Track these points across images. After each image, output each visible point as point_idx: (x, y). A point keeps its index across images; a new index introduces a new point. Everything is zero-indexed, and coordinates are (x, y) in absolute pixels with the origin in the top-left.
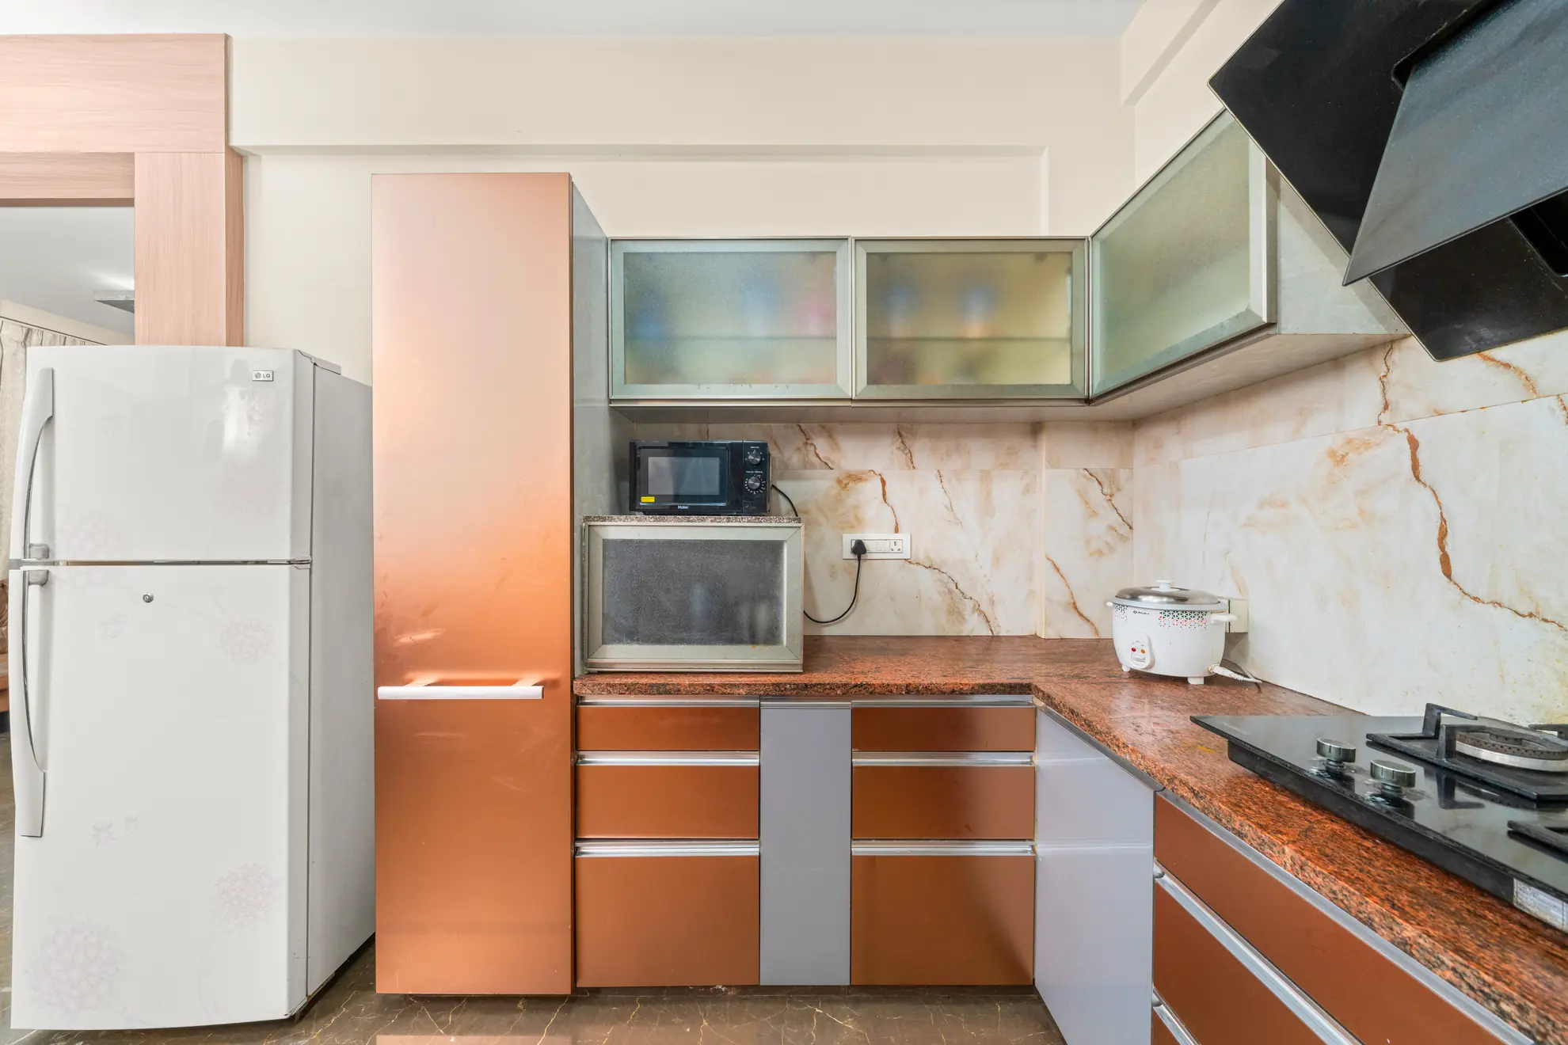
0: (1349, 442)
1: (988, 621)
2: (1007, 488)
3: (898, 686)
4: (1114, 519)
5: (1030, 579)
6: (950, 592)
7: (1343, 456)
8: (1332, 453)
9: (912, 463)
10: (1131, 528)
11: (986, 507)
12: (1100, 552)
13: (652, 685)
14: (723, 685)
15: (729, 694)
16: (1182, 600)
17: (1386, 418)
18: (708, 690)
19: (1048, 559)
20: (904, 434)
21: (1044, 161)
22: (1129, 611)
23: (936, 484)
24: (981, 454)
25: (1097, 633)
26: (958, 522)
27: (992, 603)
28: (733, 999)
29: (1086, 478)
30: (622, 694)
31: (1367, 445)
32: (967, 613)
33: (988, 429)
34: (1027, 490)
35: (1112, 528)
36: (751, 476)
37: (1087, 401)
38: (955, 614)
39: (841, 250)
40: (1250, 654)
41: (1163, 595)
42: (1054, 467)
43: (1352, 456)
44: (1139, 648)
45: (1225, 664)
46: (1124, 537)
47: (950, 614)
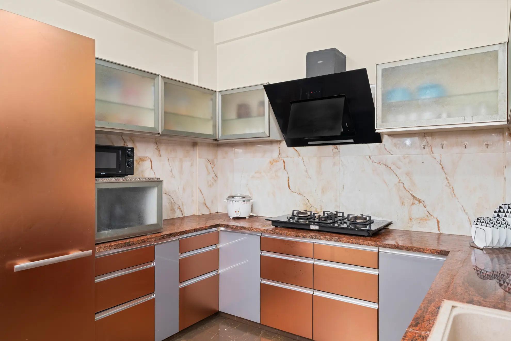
0: (274, 160)
1: (182, 212)
2: (187, 164)
3: (192, 230)
4: (213, 175)
5: (193, 196)
6: (171, 202)
7: (272, 163)
8: (270, 162)
9: (160, 154)
10: (217, 178)
11: (181, 172)
12: (210, 186)
13: (125, 243)
15: (149, 241)
16: (244, 197)
17: (280, 156)
18: (143, 241)
19: (199, 188)
20: (157, 143)
21: (196, 53)
22: (234, 202)
23: (167, 163)
24: (180, 153)
25: (210, 212)
26: (174, 177)
27: (183, 205)
29: (207, 161)
30: (115, 249)
31: (277, 161)
32: (176, 210)
33: (182, 144)
34: (192, 165)
35: (213, 178)
36: (128, 161)
37: (216, 140)
38: (173, 210)
39: (156, 79)
40: (255, 209)
41: (239, 197)
42: (200, 158)
43: (274, 163)
44: (237, 211)
45: (252, 212)
46: (216, 181)
47: (171, 210)
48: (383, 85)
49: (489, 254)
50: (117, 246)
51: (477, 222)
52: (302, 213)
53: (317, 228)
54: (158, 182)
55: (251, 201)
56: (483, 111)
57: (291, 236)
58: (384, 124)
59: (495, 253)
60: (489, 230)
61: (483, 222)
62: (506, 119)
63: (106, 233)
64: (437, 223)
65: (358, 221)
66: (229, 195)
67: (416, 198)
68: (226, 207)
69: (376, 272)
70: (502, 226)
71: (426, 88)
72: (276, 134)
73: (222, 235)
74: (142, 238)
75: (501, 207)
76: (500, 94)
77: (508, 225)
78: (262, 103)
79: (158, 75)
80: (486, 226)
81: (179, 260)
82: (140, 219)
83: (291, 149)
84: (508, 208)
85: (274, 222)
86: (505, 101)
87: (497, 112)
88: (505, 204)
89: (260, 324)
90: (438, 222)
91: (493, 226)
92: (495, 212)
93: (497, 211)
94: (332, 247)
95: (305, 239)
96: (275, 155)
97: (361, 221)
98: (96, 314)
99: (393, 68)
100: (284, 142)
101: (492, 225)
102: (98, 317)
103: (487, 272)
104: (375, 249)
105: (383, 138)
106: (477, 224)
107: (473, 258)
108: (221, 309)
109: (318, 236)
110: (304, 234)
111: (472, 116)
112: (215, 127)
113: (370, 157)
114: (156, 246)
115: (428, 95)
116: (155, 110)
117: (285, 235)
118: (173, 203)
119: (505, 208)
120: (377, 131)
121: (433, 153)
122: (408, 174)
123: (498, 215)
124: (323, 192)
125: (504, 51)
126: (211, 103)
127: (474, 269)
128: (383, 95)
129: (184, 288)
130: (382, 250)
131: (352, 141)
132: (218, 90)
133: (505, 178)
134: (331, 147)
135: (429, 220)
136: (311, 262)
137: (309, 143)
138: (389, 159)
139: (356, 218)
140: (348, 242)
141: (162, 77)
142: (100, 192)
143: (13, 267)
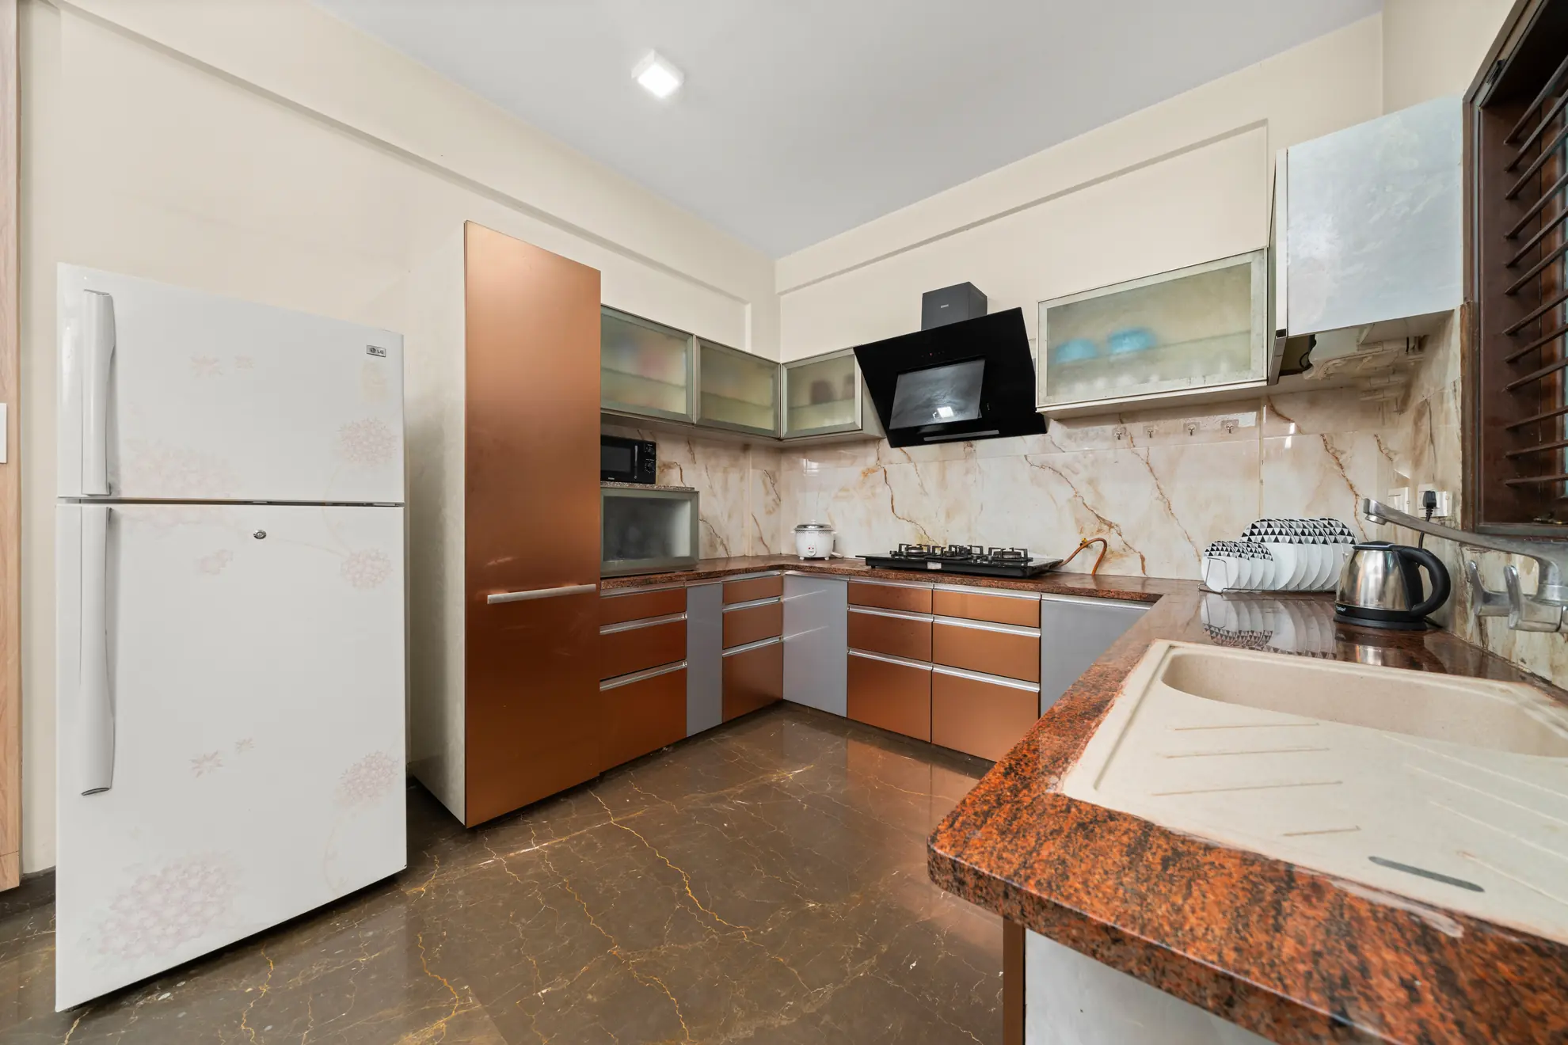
0: (868, 469)
1: (726, 548)
2: (734, 477)
3: (743, 569)
4: (774, 496)
5: (743, 526)
6: (711, 534)
7: (867, 474)
8: (864, 473)
9: (695, 459)
10: (780, 499)
11: (725, 488)
12: (770, 512)
13: (643, 580)
14: (676, 576)
15: (679, 581)
16: (821, 527)
17: (878, 463)
18: (669, 578)
19: (753, 516)
20: (690, 443)
21: (748, 308)
22: (807, 533)
23: (704, 473)
25: (769, 552)
26: (715, 496)
27: (728, 539)
28: (673, 752)
29: (765, 474)
30: (629, 586)
31: (874, 471)
32: (718, 546)
33: (726, 445)
34: (742, 479)
35: (774, 500)
36: (648, 462)
37: (780, 439)
38: (712, 545)
39: (689, 341)
40: (840, 546)
41: (815, 525)
42: (753, 467)
43: (869, 474)
44: (810, 547)
45: (834, 550)
46: (778, 505)
47: (711, 546)
48: (1050, 336)
49: (1232, 600)
50: (632, 584)
51: (1212, 550)
52: (915, 548)
53: (938, 566)
54: (692, 495)
55: (833, 533)
56: (1224, 366)
57: (897, 579)
58: (1051, 398)
59: (1245, 601)
60: (1233, 561)
61: (1222, 550)
62: (1265, 378)
63: (617, 564)
64: (1140, 560)
65: (1006, 557)
66: (799, 524)
67: (1104, 520)
68: (794, 546)
69: (1036, 634)
70: (1256, 555)
71: (1125, 336)
72: (873, 428)
73: (788, 583)
74: (669, 575)
75: (1254, 527)
76: (1253, 336)
77: (1267, 553)
78: (851, 379)
79: (692, 335)
80: (1228, 555)
81: (723, 614)
82: (666, 546)
83: (897, 450)
84: (1266, 526)
85: (871, 561)
86: (1263, 347)
87: (1247, 365)
88: (1262, 521)
89: (847, 719)
90: (1143, 559)
91: (1240, 556)
92: (1244, 535)
93: (1248, 534)
94: (963, 595)
95: (919, 584)
96: (871, 461)
97: (1011, 557)
98: (602, 681)
99: (1067, 305)
100: (886, 441)
101: (1239, 553)
102: (605, 686)
103: (1228, 632)
104: (1035, 596)
105: (1048, 425)
106: (1211, 554)
107: (1203, 611)
108: (785, 697)
109: (940, 578)
110: (918, 576)
111: (1204, 377)
112: (777, 418)
113: (1026, 456)
114: (688, 590)
115: (1126, 348)
116: (687, 387)
117: (887, 578)
118: (713, 535)
119: (1262, 526)
120: (1038, 411)
121: (1134, 446)
122: (1091, 482)
123: (1250, 540)
124: (948, 515)
125: (1261, 263)
126: (771, 381)
127: (1206, 630)
128: (1049, 351)
129: (731, 657)
130: (1046, 597)
131: (996, 432)
132: (781, 361)
133: (1262, 482)
134: (961, 444)
135: (1127, 556)
136: (929, 619)
137: (926, 439)
138: (1059, 459)
139: (1003, 553)
140: (990, 587)
141: (698, 338)
142: (609, 501)
143: (487, 597)
